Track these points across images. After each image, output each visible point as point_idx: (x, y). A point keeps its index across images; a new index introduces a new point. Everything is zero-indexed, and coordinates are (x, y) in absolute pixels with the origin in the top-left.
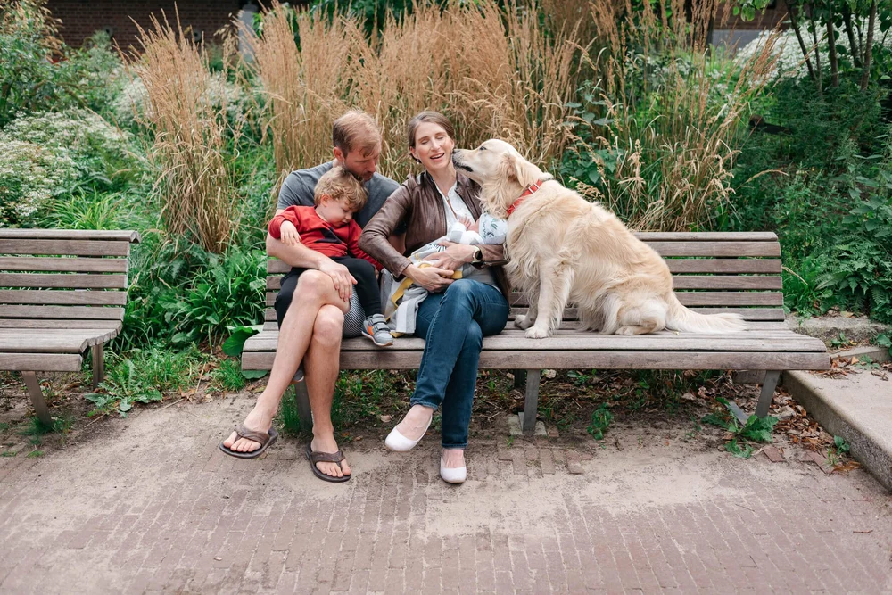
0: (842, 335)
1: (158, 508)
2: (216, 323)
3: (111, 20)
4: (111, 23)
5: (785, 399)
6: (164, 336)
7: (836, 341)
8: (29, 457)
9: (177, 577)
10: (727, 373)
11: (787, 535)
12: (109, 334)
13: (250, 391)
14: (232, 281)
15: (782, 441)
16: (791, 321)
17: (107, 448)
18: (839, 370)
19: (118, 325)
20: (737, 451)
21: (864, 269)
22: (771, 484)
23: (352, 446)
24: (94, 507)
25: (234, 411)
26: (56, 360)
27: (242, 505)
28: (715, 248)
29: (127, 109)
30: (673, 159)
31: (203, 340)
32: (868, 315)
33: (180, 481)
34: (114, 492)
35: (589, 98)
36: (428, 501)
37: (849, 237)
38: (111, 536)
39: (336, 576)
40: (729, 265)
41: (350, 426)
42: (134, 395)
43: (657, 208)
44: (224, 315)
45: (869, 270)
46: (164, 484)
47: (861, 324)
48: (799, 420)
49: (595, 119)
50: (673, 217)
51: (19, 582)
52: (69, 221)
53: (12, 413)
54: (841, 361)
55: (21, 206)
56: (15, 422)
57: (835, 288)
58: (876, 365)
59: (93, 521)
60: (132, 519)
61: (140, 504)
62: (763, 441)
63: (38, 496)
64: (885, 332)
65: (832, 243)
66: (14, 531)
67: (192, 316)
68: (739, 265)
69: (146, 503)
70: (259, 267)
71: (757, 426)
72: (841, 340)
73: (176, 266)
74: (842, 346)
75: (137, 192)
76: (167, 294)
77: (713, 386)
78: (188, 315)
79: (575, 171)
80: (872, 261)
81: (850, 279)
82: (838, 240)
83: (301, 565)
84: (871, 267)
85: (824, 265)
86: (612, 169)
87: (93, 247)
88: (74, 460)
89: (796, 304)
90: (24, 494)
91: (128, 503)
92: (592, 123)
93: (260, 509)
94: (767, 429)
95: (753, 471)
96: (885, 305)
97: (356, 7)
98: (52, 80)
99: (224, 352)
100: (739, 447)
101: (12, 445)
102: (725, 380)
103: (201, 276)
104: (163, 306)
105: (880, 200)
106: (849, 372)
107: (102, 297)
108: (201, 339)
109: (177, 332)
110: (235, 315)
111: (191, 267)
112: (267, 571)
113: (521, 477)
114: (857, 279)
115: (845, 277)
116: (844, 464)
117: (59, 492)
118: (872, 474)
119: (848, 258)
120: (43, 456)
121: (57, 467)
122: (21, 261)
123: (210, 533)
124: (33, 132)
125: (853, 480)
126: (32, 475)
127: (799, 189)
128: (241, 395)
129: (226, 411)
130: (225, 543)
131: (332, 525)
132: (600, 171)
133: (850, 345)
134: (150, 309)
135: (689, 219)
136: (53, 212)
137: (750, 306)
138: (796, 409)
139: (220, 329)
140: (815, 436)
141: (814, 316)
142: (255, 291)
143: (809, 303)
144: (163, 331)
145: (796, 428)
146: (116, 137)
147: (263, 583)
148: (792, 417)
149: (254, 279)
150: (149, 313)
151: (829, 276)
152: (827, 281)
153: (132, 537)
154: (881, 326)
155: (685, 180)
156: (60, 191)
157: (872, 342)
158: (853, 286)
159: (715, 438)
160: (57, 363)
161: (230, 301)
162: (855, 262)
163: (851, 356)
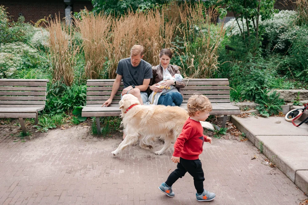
0: (247, 107)
1: (61, 153)
2: (70, 106)
3: (22, 11)
4: (22, 12)
5: (231, 124)
6: (54, 110)
7: (245, 109)
8: (21, 142)
9: (70, 168)
10: (216, 118)
11: (227, 155)
12: (42, 108)
13: (81, 125)
14: (75, 94)
15: (229, 134)
16: (233, 103)
17: (43, 140)
18: (245, 116)
19: (44, 106)
20: (216, 137)
21: (253, 89)
22: (224, 145)
23: (112, 138)
24: (43, 153)
25: (77, 130)
26: (29, 115)
27: (84, 152)
28: (211, 83)
29: (35, 42)
30: (202, 58)
31: (66, 111)
32: (254, 101)
33: (66, 147)
34: (48, 150)
35: (178, 41)
36: (134, 150)
37: (250, 80)
38: (50, 159)
39: (111, 167)
40: (215, 88)
41: (111, 133)
42: (48, 126)
43: (197, 72)
44: (72, 104)
45: (254, 89)
46: (61, 148)
47: (252, 104)
48: (234, 129)
49: (179, 47)
50: (202, 75)
51: (28, 170)
52: (22, 77)
53: (13, 132)
54: (246, 114)
55: (7, 73)
56: (15, 134)
57: (246, 94)
58: (256, 115)
59: (44, 156)
60: (54, 156)
61: (56, 152)
62: (224, 135)
63: (27, 151)
64: (258, 106)
65: (245, 82)
66: (23, 159)
67: (63, 104)
68: (218, 87)
69: (57, 152)
70: (82, 90)
71: (223, 131)
72: (247, 108)
73: (57, 90)
74: (247, 110)
75: (40, 68)
76: (55, 98)
77: (212, 121)
78: (61, 104)
79: (174, 62)
80: (255, 87)
81: (250, 92)
82: (247, 81)
83: (101, 164)
84: (255, 88)
85: (243, 88)
86: (184, 61)
87: (36, 84)
88: (34, 142)
89: (235, 99)
90: (23, 151)
91: (52, 152)
92: (179, 48)
93: (89, 153)
94: (225, 131)
95: (220, 142)
96: (259, 99)
97: (107, 11)
98: (11, 33)
99: (72, 114)
100: (217, 136)
101: (15, 139)
102: (215, 120)
103: (65, 93)
104: (54, 102)
105: (258, 70)
106: (248, 116)
107: (39, 98)
108: (66, 110)
109: (58, 109)
110: (75, 104)
111: (62, 90)
112: (93, 166)
113: (159, 144)
114: (252, 92)
115: (248, 91)
116: (244, 139)
117: (33, 150)
118: (251, 141)
119: (249, 86)
120: (25, 142)
121: (30, 144)
122: (15, 88)
123: (76, 158)
124: (7, 49)
125: (246, 143)
126: (24, 146)
127: (236, 67)
128: (79, 126)
129: (75, 130)
130: (81, 160)
131: (109, 156)
132: (181, 62)
133: (249, 110)
134: (50, 103)
135: (206, 75)
136: (17, 74)
137: (221, 99)
138: (234, 127)
139: (71, 108)
140: (237, 133)
141: (240, 102)
142: (81, 97)
143: (239, 98)
144: (54, 109)
145: (233, 131)
146: (33, 51)
147: (92, 168)
148: (232, 128)
149: (81, 93)
150: (49, 104)
151: (244, 91)
152: (243, 92)
153: (56, 160)
154: (257, 104)
155: (205, 65)
156: (18, 68)
157: (255, 109)
158: (250, 93)
159: (211, 134)
160: (30, 116)
161: (74, 100)
162: (251, 87)
163: (249, 113)
